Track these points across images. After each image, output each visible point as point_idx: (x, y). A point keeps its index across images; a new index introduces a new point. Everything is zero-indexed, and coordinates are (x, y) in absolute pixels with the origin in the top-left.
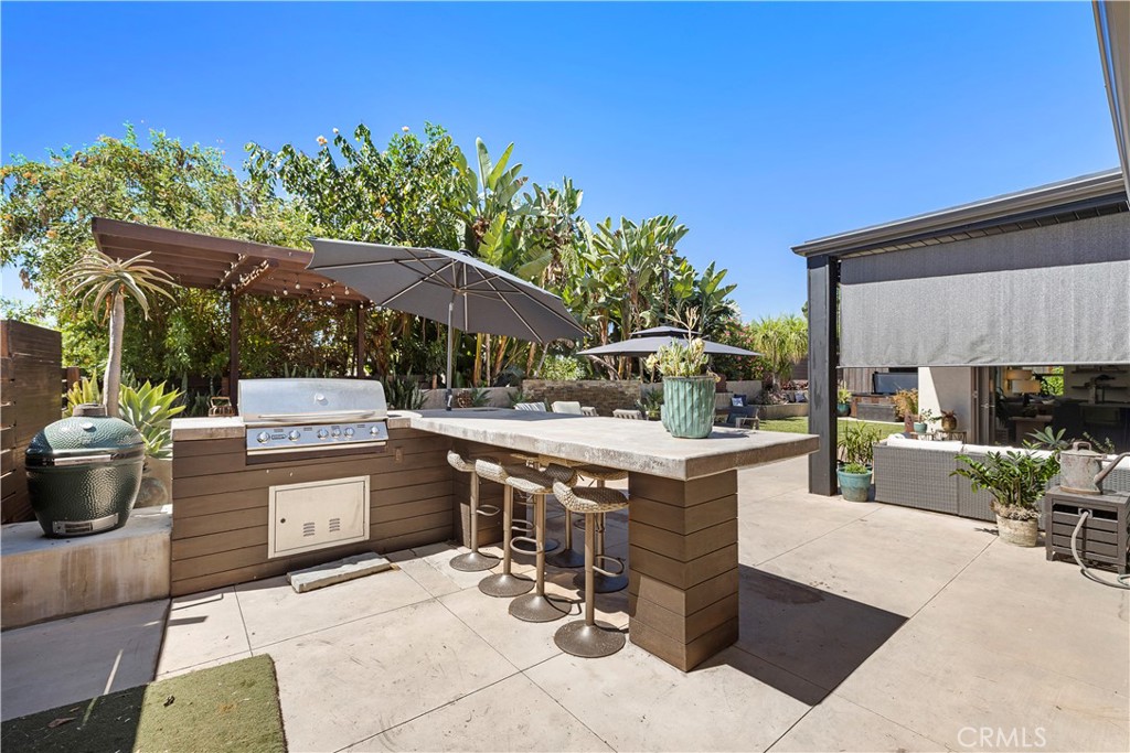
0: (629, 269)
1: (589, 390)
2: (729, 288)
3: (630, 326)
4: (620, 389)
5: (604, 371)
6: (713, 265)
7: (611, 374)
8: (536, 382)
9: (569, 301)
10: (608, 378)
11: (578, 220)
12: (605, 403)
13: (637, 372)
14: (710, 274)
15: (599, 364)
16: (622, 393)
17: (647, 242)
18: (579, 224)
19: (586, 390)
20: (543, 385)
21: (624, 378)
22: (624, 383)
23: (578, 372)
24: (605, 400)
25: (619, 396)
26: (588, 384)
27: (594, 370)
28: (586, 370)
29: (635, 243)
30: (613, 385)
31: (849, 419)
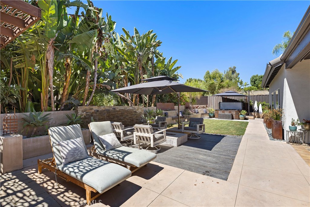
0: (138, 53)
1: (119, 111)
2: (178, 68)
3: (138, 81)
4: (134, 110)
5: (126, 102)
6: (171, 59)
7: (129, 103)
8: (87, 108)
9: (109, 67)
10: (128, 105)
11: (113, 33)
12: (127, 117)
13: (142, 102)
14: (170, 62)
15: (124, 98)
16: (135, 112)
17: (147, 41)
18: (114, 35)
19: (117, 111)
20: (92, 109)
21: (136, 105)
22: (136, 107)
23: (113, 102)
24: (127, 116)
25: (134, 113)
26: (119, 108)
27: (121, 101)
28: (118, 101)
29: (141, 41)
30: (131, 108)
31: (214, 119)
